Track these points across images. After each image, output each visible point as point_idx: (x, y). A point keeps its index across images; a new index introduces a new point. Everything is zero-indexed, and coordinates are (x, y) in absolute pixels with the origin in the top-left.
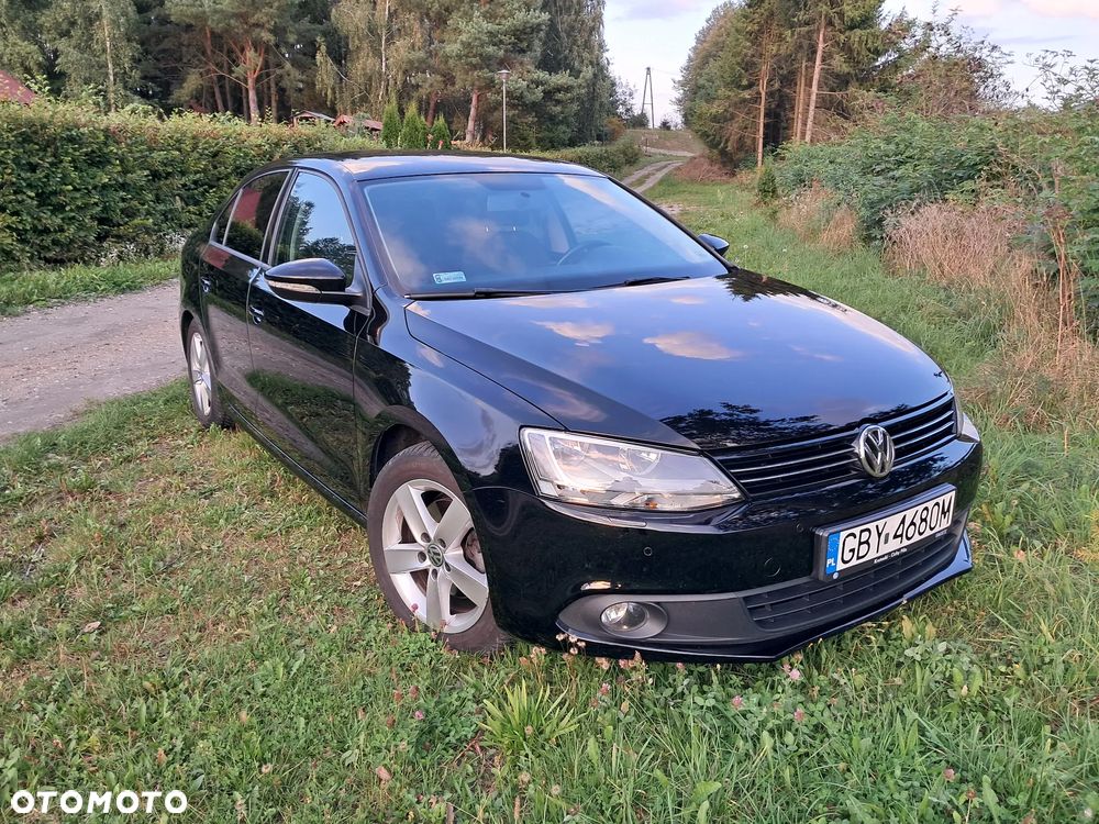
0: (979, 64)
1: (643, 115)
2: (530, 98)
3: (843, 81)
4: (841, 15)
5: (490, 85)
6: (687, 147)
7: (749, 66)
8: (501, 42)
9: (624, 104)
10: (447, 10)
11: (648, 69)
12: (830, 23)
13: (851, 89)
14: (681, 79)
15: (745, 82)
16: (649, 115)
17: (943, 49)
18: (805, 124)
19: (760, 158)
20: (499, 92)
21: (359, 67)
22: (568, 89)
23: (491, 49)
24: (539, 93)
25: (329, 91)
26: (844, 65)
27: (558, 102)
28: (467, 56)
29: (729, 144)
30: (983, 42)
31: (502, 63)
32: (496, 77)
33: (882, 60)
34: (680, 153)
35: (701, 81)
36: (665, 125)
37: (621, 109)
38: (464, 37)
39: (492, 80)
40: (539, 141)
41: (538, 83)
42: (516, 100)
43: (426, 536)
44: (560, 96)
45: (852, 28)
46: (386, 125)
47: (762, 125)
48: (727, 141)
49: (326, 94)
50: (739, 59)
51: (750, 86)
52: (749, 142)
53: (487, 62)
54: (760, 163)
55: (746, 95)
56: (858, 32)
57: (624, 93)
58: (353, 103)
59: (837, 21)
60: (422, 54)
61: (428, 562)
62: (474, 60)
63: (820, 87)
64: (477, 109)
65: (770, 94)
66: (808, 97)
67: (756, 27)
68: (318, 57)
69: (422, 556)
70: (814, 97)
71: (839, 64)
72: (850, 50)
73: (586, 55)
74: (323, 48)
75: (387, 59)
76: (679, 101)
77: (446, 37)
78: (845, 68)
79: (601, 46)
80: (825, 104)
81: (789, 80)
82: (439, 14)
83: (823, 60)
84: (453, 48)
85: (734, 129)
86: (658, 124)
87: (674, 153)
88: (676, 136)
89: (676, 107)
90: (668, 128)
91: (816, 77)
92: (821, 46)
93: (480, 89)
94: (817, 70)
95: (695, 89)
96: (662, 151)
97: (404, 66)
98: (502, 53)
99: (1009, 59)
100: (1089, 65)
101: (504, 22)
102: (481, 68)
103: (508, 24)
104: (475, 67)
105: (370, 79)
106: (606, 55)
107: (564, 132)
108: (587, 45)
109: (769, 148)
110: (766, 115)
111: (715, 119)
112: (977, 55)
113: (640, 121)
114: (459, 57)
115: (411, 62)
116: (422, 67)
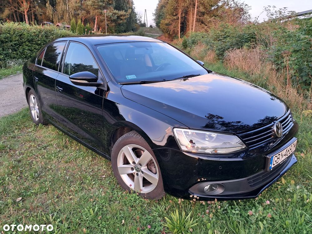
0: (241, 10)
1: (145, 23)
2: (113, 18)
3: (203, 14)
5: (101, 14)
6: (158, 33)
7: (176, 9)
8: (104, 1)
9: (139, 20)
11: (145, 10)
13: (205, 16)
14: (155, 13)
15: (175, 14)
16: (146, 23)
17: (232, 5)
18: (192, 26)
19: (179, 36)
20: (104, 16)
21: (60, 8)
22: (125, 15)
23: (101, 3)
24: (115, 17)
25: (51, 15)
26: (203, 9)
27: (121, 19)
28: (94, 5)
29: (171, 32)
30: (243, 4)
31: (104, 8)
32: (103, 12)
33: (213, 8)
34: (156, 35)
35: (161, 14)
36: (151, 26)
37: (138, 22)
39: (101, 13)
40: (116, 31)
41: (115, 14)
42: (109, 19)
43: (134, 163)
44: (122, 18)
46: (72, 26)
47: (180, 26)
48: (170, 31)
49: (50, 17)
50: (173, 7)
51: (176, 15)
52: (176, 31)
53: (100, 7)
54: (179, 37)
55: (175, 18)
57: (139, 17)
58: (59, 19)
60: (79, 4)
61: (134, 171)
62: (96, 7)
63: (196, 16)
64: (97, 21)
65: (182, 18)
66: (193, 19)
68: (47, 5)
69: (132, 169)
70: (195, 19)
71: (202, 9)
72: (205, 5)
73: (128, 5)
74: (48, 2)
75: (68, 6)
76: (155, 19)
78: (203, 10)
79: (132, 3)
80: (198, 20)
81: (186, 12)
83: (197, 8)
84: (89, 3)
85: (172, 27)
86: (149, 26)
87: (153, 34)
88: (154, 29)
89: (154, 21)
90: (152, 27)
91: (195, 13)
92: (196, 4)
93: (98, 15)
94: (196, 11)
95: (159, 16)
96: (151, 34)
97: (74, 8)
98: (104, 4)
99: (250, 8)
100: (280, 10)
102: (98, 9)
104: (96, 9)
105: (64, 12)
106: (134, 6)
107: (123, 28)
108: (128, 3)
109: (182, 33)
110: (181, 24)
111: (167, 25)
112: (242, 7)
113: (144, 25)
114: (91, 6)
115: (76, 7)
116: (80, 8)
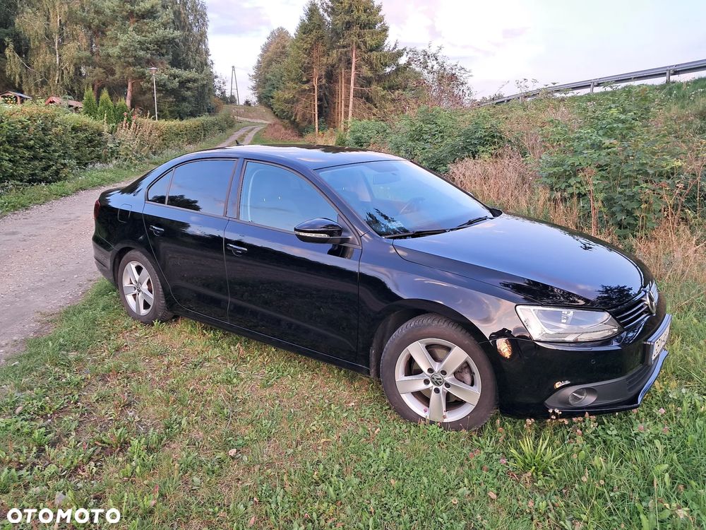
0: (453, 77)
1: (232, 97)
2: (170, 86)
3: (369, 82)
4: (365, 43)
5: (142, 76)
6: (263, 117)
7: (307, 69)
8: (148, 49)
9: (220, 89)
10: (104, 24)
11: (233, 67)
12: (359, 47)
13: (373, 87)
14: (254, 74)
15: (305, 79)
16: (236, 96)
18: (347, 106)
19: (317, 126)
20: (150, 82)
21: (40, 61)
22: (195, 81)
23: (142, 53)
24: (176, 83)
25: (17, 77)
26: (369, 72)
27: (188, 89)
28: (125, 57)
29: (298, 117)
30: (456, 65)
31: (149, 63)
32: (147, 71)
33: (388, 69)
34: (259, 121)
35: (268, 76)
36: (247, 103)
37: (218, 92)
38: (121, 44)
39: (143, 74)
41: (175, 76)
42: (162, 87)
44: (190, 85)
45: (371, 51)
46: (86, 105)
47: (316, 106)
48: (296, 115)
49: (14, 78)
50: (300, 65)
51: (308, 82)
52: (308, 116)
53: (138, 61)
54: (317, 129)
55: (306, 87)
56: (375, 53)
57: (219, 82)
58: (36, 85)
59: (362, 46)
60: (88, 54)
62: (130, 60)
63: (355, 85)
64: (132, 92)
65: (320, 87)
66: (347, 90)
67: (309, 46)
68: (8, 52)
70: (352, 91)
71: (366, 71)
72: (371, 64)
73: (197, 58)
74: (11, 46)
75: (60, 56)
76: (254, 88)
77: (105, 42)
78: (370, 74)
79: (207, 52)
80: (358, 95)
81: (331, 76)
82: (98, 26)
83: (356, 69)
84: (115, 51)
85: (299, 107)
86: (242, 102)
87: (255, 121)
88: (255, 110)
89: (252, 92)
90: (250, 105)
91: (352, 78)
92: (354, 60)
93: (133, 79)
94: (353, 75)
95: (264, 80)
96: (248, 119)
97: (75, 61)
98: (149, 55)
99: (470, 74)
101: (148, 35)
102: (135, 66)
103: (151, 37)
104: (131, 64)
105: (49, 69)
106: (210, 58)
107: (187, 106)
108: (198, 51)
109: (322, 120)
110: (318, 100)
111: (287, 101)
112: (453, 72)
113: (232, 100)
114: (119, 58)
115: (80, 58)
116: (89, 62)
